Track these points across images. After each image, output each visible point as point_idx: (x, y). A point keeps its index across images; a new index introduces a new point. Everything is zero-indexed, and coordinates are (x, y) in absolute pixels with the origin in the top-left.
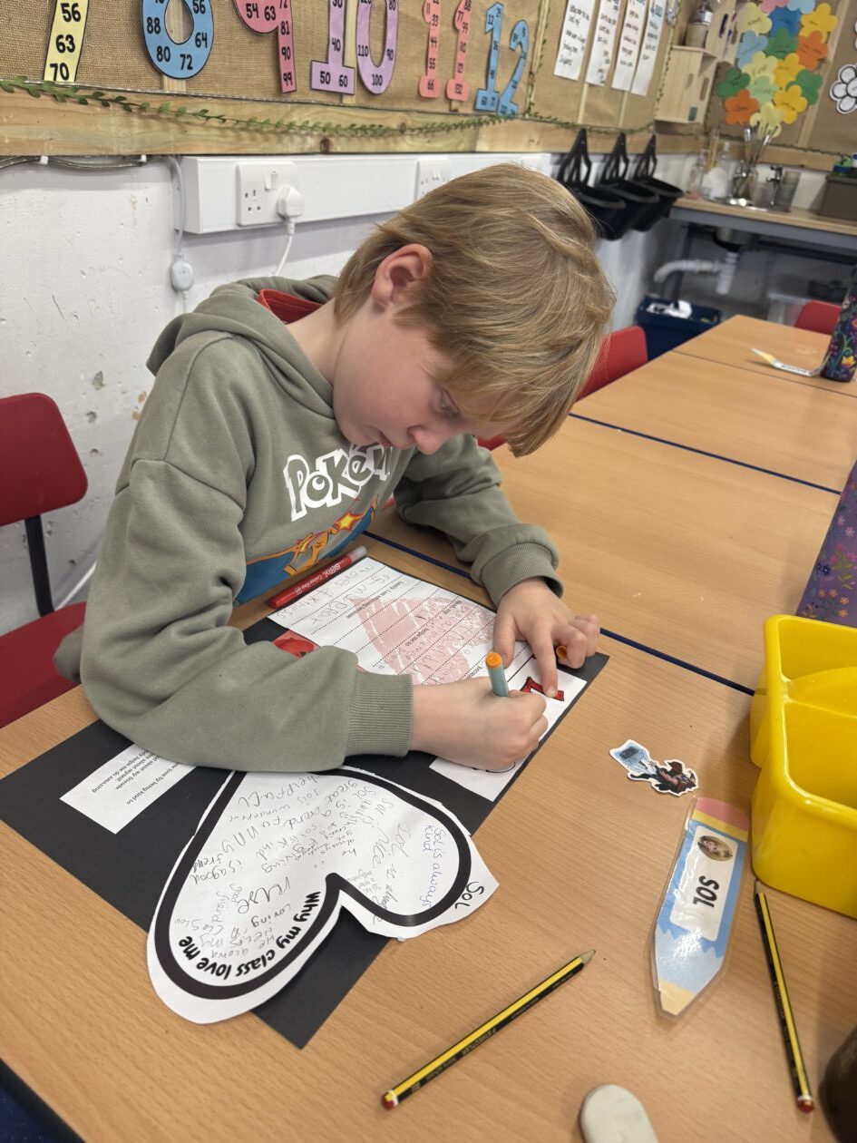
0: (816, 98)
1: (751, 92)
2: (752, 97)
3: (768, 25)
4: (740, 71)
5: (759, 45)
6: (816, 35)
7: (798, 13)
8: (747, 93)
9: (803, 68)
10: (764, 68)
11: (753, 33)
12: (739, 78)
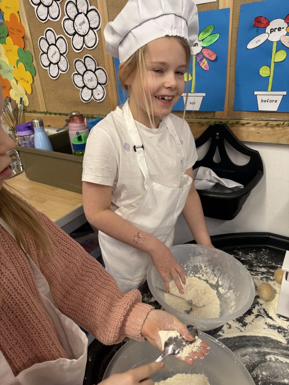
2: (4, 77)
6: (12, 16)
9: (17, 47)
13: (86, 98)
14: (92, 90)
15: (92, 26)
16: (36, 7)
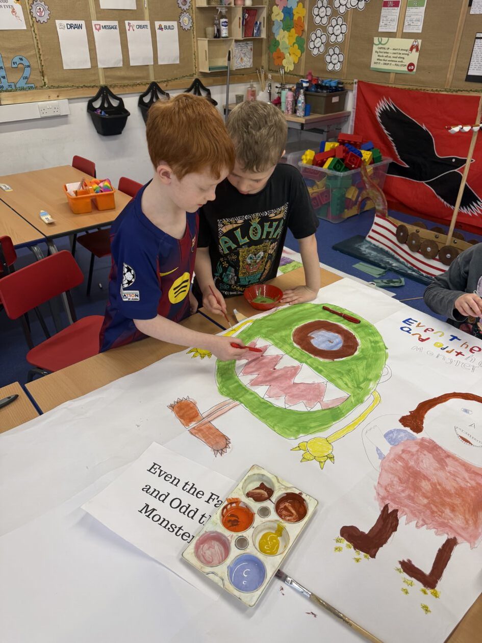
0: (304, 51)
1: (281, 49)
2: (282, 51)
3: (282, 16)
4: (276, 39)
5: (280, 26)
6: (299, 18)
7: (291, 9)
8: (279, 50)
9: (297, 35)
10: (284, 37)
11: (277, 20)
12: (275, 43)
13: (330, 69)
14: (334, 64)
15: (343, 32)
16: (315, 16)
